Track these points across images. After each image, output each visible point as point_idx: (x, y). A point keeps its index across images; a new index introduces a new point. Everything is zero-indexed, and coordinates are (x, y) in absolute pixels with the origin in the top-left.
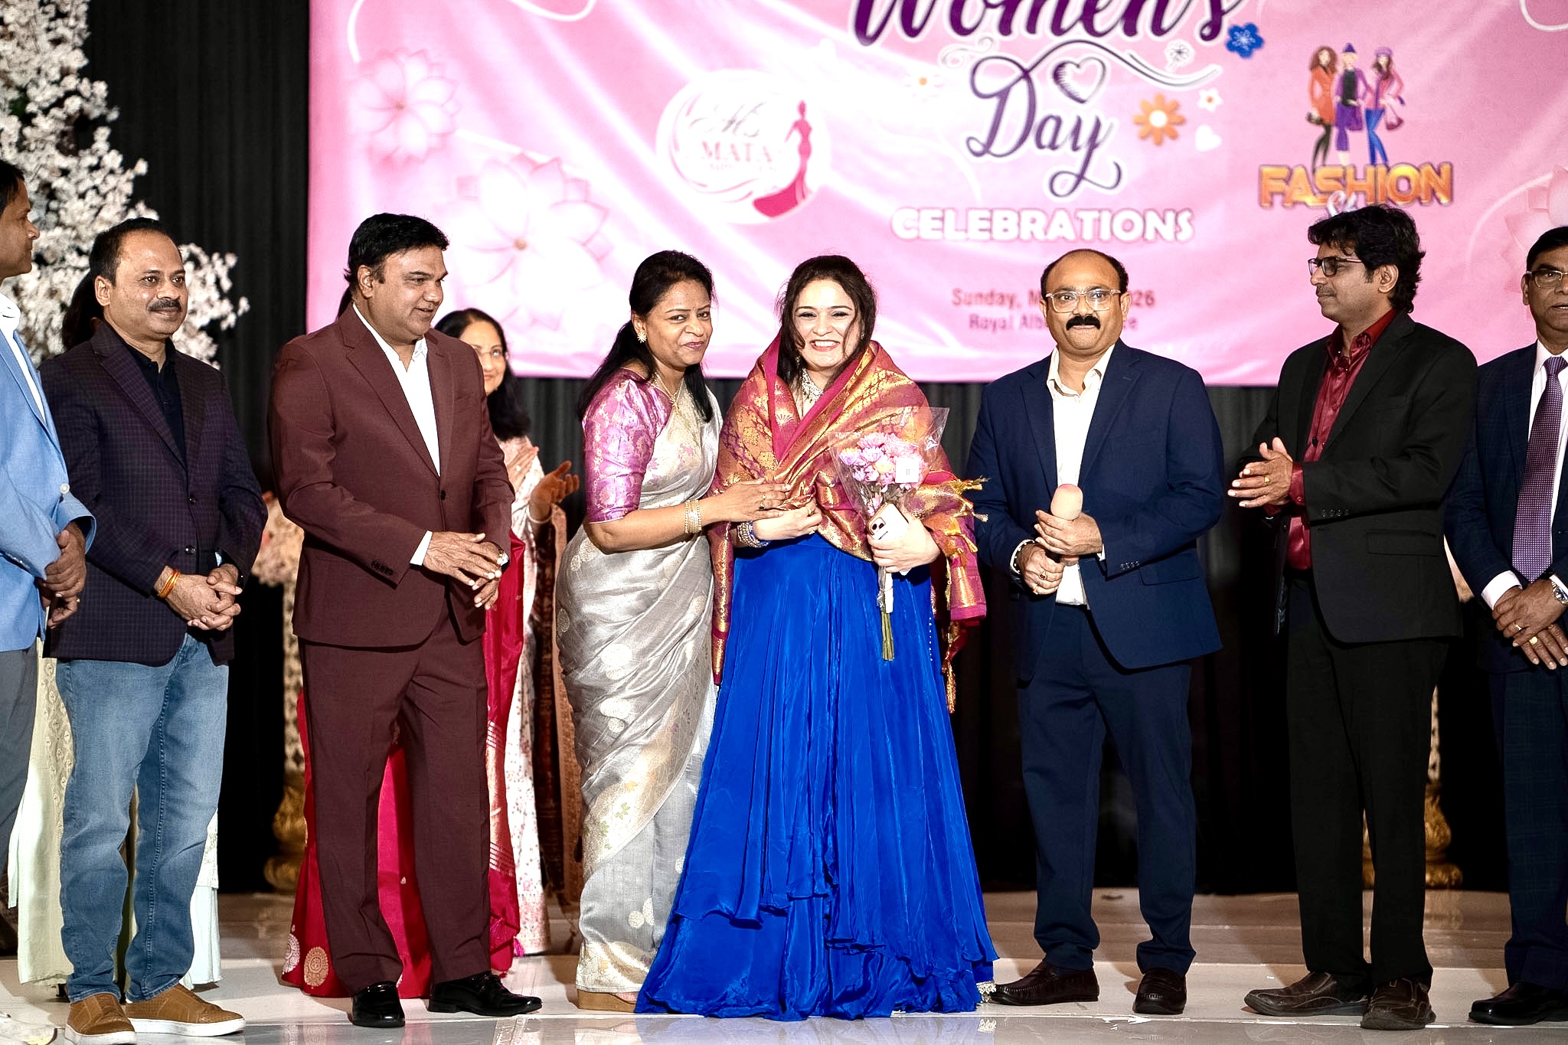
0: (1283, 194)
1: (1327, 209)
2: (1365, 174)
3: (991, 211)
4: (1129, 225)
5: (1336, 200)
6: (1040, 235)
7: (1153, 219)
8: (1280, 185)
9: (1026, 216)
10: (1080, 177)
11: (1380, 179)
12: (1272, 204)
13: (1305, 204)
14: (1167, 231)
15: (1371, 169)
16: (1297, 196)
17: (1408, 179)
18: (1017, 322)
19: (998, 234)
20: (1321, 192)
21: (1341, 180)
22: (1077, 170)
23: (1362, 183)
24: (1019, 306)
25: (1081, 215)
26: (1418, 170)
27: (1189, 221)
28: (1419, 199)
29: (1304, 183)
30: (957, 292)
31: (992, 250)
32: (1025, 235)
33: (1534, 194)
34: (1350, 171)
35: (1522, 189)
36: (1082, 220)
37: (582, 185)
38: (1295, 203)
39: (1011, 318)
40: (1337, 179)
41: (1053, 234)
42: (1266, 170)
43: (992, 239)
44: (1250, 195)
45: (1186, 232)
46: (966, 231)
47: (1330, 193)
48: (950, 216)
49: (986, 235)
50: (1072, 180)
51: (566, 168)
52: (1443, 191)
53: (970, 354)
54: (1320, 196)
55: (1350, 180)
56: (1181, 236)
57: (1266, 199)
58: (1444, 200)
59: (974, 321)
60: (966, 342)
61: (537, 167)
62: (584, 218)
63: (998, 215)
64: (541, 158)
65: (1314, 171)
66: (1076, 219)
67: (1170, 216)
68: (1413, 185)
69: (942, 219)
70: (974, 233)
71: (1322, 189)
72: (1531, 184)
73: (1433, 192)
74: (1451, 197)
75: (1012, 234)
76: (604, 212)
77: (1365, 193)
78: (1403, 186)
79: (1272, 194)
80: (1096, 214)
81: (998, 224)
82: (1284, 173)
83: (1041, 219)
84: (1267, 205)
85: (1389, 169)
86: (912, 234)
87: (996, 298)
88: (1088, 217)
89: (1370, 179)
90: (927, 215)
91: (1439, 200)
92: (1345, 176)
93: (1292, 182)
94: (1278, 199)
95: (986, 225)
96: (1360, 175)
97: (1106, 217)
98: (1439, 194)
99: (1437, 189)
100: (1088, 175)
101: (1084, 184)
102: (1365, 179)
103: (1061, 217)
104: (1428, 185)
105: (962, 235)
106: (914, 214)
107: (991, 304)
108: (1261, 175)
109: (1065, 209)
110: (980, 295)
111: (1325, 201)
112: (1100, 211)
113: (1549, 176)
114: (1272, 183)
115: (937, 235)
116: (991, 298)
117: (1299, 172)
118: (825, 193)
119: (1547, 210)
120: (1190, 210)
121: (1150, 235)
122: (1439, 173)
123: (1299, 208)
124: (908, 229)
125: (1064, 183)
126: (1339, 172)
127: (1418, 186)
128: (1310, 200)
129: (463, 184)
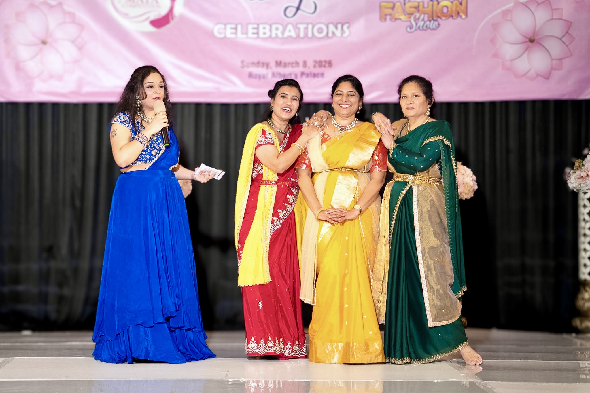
0: (391, 15)
1: (410, 21)
2: (428, 5)
3: (258, 25)
4: (320, 31)
5: (415, 17)
6: (280, 35)
7: (332, 27)
8: (389, 11)
9: (274, 27)
10: (298, 9)
11: (435, 7)
12: (385, 19)
13: (400, 19)
14: (338, 33)
15: (431, 3)
16: (397, 16)
17: (447, 7)
18: (270, 75)
19: (261, 35)
20: (409, 14)
21: (417, 8)
22: (296, 5)
23: (427, 9)
24: (271, 68)
25: (299, 26)
26: (452, 2)
27: (348, 28)
28: (452, 16)
29: (400, 10)
30: (243, 62)
31: (259, 43)
32: (273, 35)
33: (505, 13)
34: (421, 4)
35: (499, 10)
36: (299, 29)
37: (72, 15)
38: (396, 19)
39: (267, 74)
40: (416, 8)
41: (287, 34)
42: (383, 4)
43: (258, 37)
44: (376, 15)
45: (347, 32)
46: (247, 33)
47: (412, 14)
48: (239, 27)
49: (255, 36)
50: (294, 10)
51: (65, 7)
52: (463, 13)
53: (249, 90)
54: (408, 16)
55: (421, 8)
56: (345, 35)
57: (383, 18)
58: (463, 16)
59: (250, 75)
60: (247, 84)
61: (51, 7)
62: (72, 30)
63: (261, 27)
64: (53, 3)
65: (405, 4)
66: (296, 27)
67: (339, 26)
68: (449, 9)
69: (236, 29)
70: (250, 35)
71: (409, 12)
72: (504, 8)
73: (458, 13)
74: (466, 15)
75: (268, 35)
76: (82, 27)
77: (428, 14)
78: (445, 10)
79: (386, 15)
80: (305, 26)
81: (261, 31)
82: (391, 5)
83: (280, 28)
84: (383, 20)
85: (438, 3)
86: (222, 36)
87: (261, 65)
88: (302, 27)
89: (430, 7)
90: (229, 27)
91: (461, 17)
92: (418, 6)
93: (395, 9)
94: (388, 17)
95: (255, 31)
96: (426, 6)
97: (310, 27)
98: (461, 14)
99: (460, 11)
100: (302, 7)
101: (300, 12)
102: (428, 7)
103: (290, 27)
104: (456, 10)
105: (245, 36)
106: (222, 26)
107: (258, 67)
108: (380, 7)
109: (292, 24)
110: (253, 63)
111: (410, 18)
112: (308, 24)
113: (512, 5)
114: (386, 10)
115: (233, 36)
116: (258, 64)
117: (398, 4)
118: (182, 17)
119: (511, 20)
120: (347, 23)
121: (330, 34)
122: (461, 4)
123: (398, 21)
124: (220, 33)
125: (291, 12)
126: (416, 4)
127: (452, 10)
128: (403, 17)
129: (18, 15)
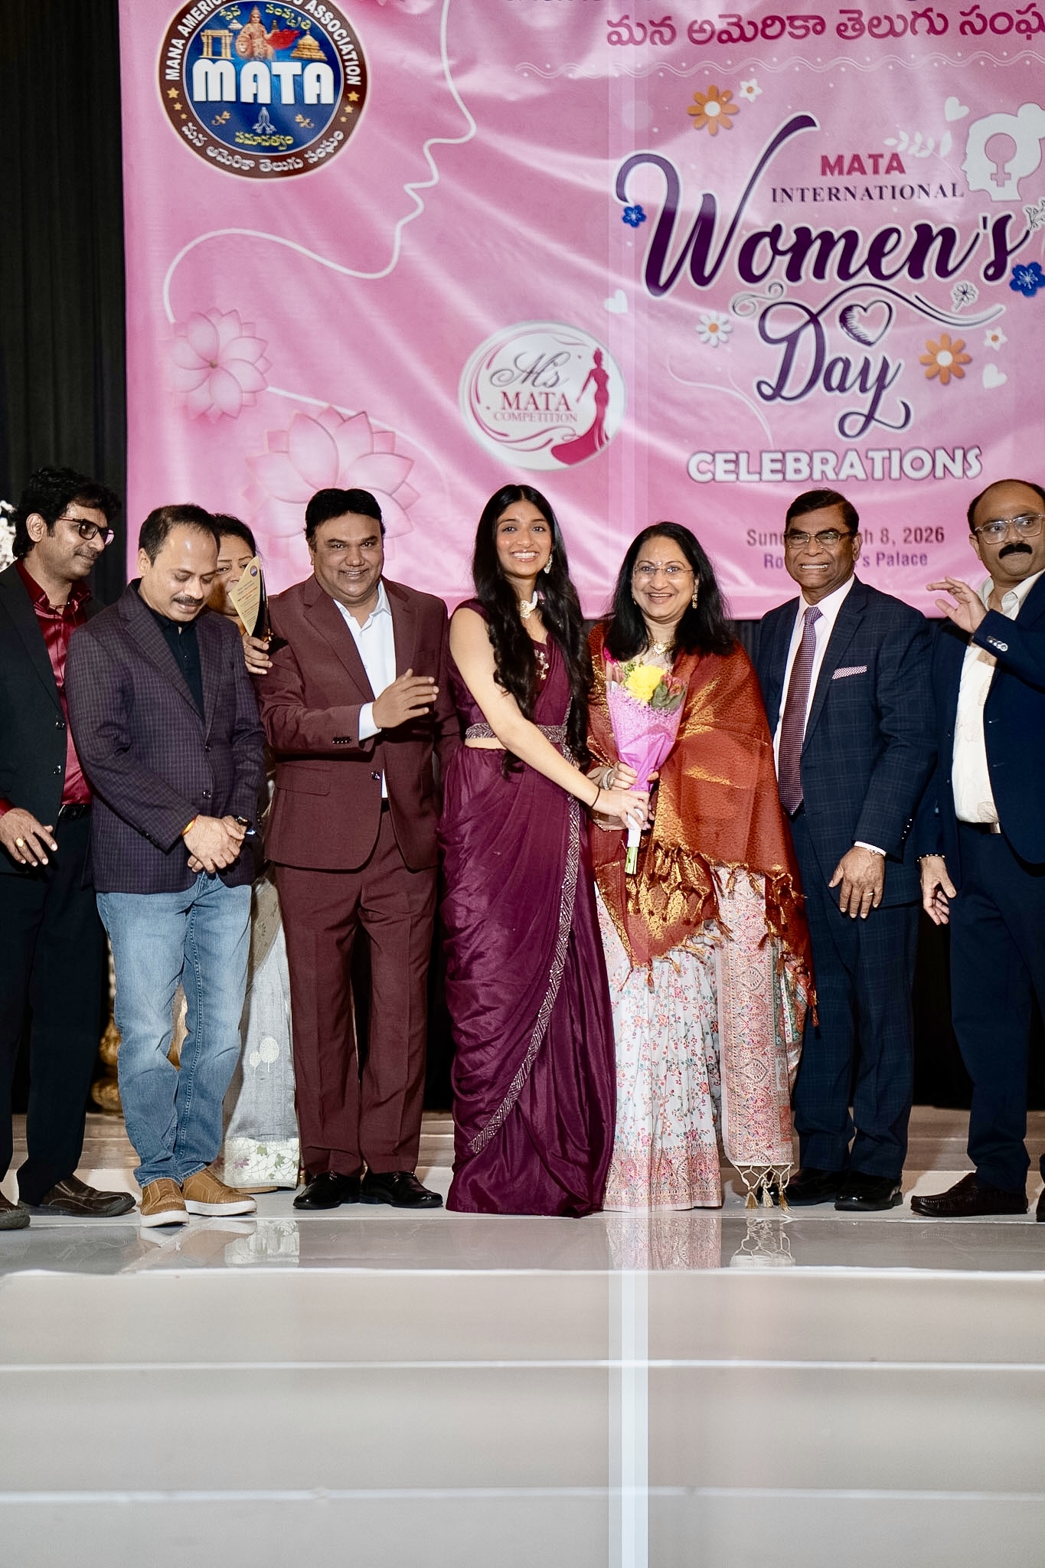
3: (783, 453)
4: (917, 464)
7: (942, 457)
9: (817, 457)
10: (869, 417)
14: (956, 469)
19: (790, 475)
22: (866, 411)
25: (871, 454)
27: (977, 457)
30: (750, 532)
31: (785, 491)
32: (817, 475)
36: (873, 459)
37: (388, 437)
43: (784, 479)
45: (976, 467)
46: (760, 473)
48: (743, 458)
49: (779, 477)
50: (862, 419)
51: (373, 421)
53: (765, 592)
56: (970, 473)
59: (768, 561)
60: (758, 580)
61: (344, 420)
62: (388, 468)
63: (790, 457)
64: (348, 412)
66: (865, 457)
67: (959, 454)
69: (736, 462)
70: (766, 475)
75: (804, 474)
76: (408, 461)
80: (886, 454)
81: (791, 465)
83: (831, 459)
86: (706, 477)
88: (878, 456)
90: (720, 458)
95: (778, 466)
97: (896, 455)
100: (877, 416)
101: (873, 423)
103: (852, 457)
105: (756, 477)
106: (709, 458)
109: (855, 450)
110: (774, 535)
112: (890, 450)
115: (733, 477)
118: (622, 439)
120: (977, 447)
121: (939, 472)
124: (702, 472)
125: (854, 424)
129: (274, 438)
